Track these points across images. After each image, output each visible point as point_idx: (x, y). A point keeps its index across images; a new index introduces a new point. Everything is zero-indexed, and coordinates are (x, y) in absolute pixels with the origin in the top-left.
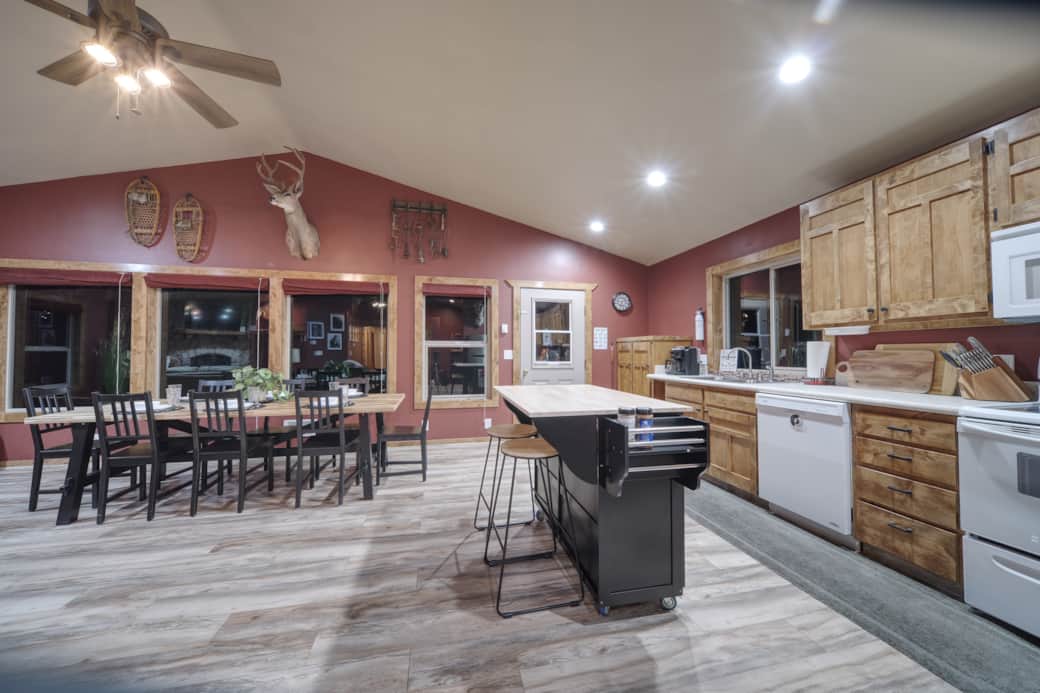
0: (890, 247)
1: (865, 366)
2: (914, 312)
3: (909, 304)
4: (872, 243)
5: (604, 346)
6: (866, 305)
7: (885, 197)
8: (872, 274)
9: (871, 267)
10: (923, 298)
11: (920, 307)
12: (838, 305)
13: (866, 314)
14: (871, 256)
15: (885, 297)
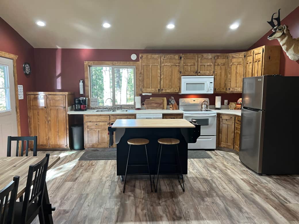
0: (163, 74)
1: (149, 104)
2: (167, 91)
3: (166, 89)
4: (159, 72)
5: (22, 98)
6: (157, 88)
7: (163, 61)
8: (159, 80)
9: (159, 78)
10: (169, 88)
11: (168, 90)
12: (151, 87)
13: (157, 90)
14: (159, 75)
15: (162, 87)
